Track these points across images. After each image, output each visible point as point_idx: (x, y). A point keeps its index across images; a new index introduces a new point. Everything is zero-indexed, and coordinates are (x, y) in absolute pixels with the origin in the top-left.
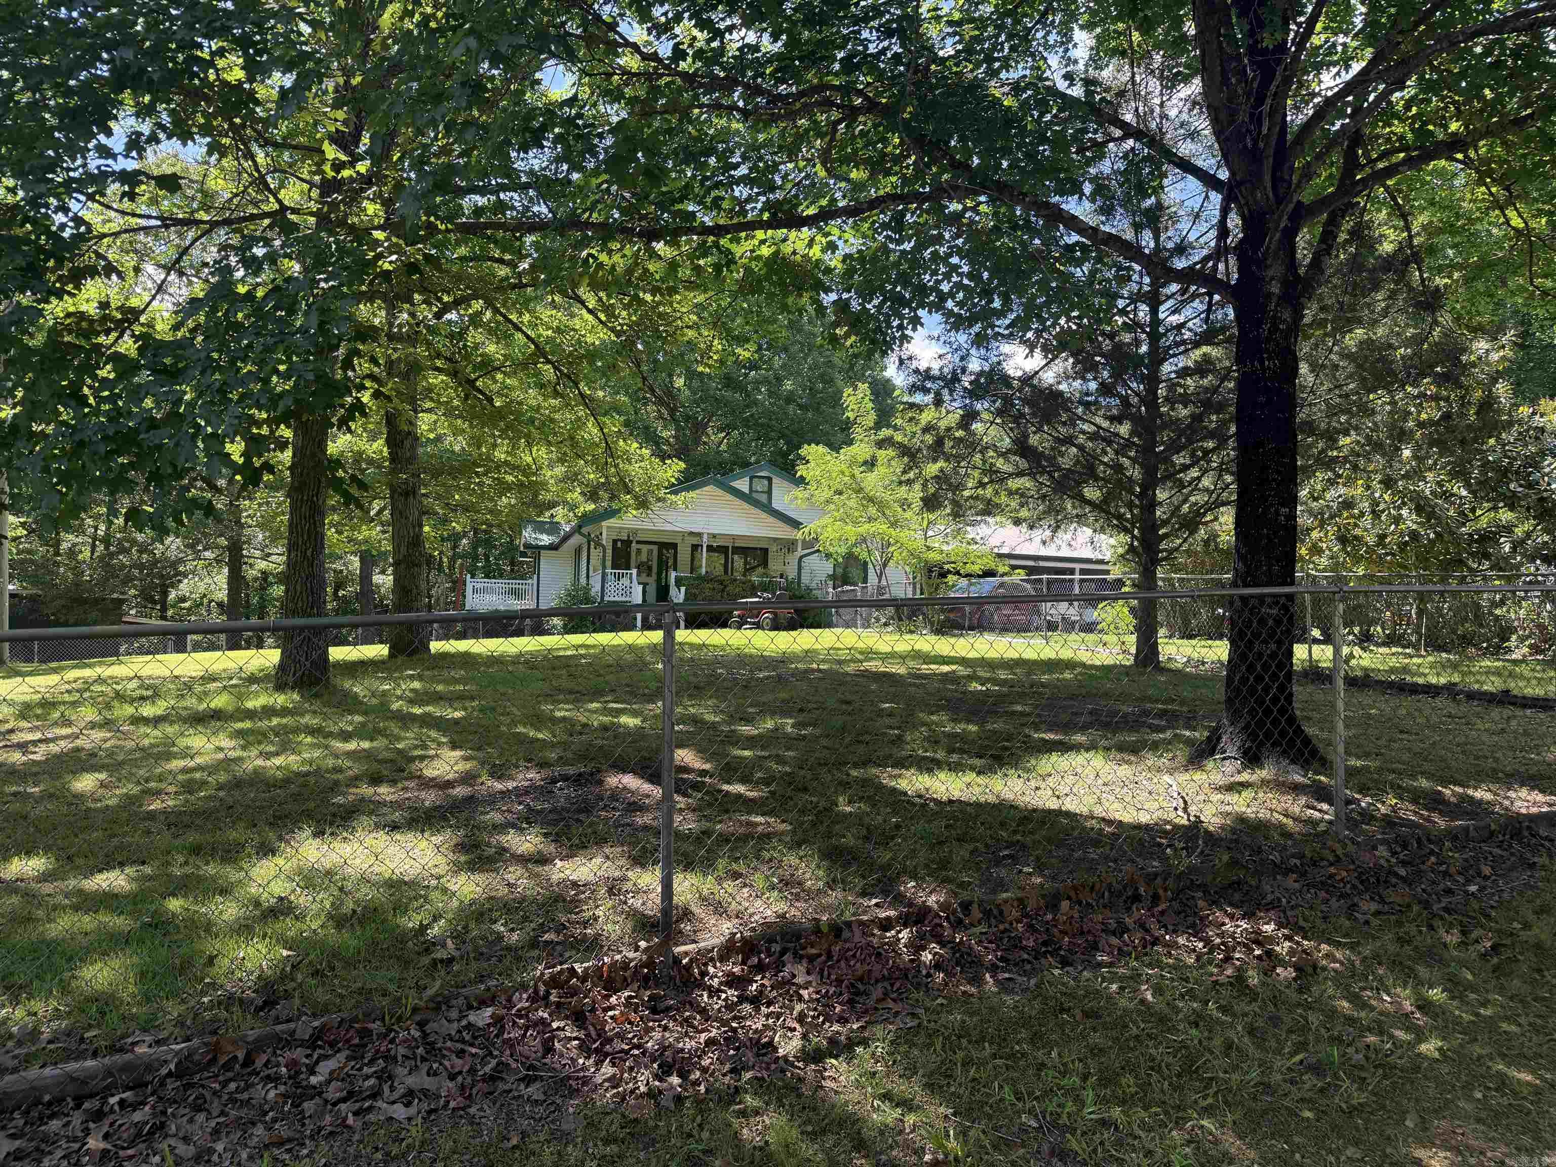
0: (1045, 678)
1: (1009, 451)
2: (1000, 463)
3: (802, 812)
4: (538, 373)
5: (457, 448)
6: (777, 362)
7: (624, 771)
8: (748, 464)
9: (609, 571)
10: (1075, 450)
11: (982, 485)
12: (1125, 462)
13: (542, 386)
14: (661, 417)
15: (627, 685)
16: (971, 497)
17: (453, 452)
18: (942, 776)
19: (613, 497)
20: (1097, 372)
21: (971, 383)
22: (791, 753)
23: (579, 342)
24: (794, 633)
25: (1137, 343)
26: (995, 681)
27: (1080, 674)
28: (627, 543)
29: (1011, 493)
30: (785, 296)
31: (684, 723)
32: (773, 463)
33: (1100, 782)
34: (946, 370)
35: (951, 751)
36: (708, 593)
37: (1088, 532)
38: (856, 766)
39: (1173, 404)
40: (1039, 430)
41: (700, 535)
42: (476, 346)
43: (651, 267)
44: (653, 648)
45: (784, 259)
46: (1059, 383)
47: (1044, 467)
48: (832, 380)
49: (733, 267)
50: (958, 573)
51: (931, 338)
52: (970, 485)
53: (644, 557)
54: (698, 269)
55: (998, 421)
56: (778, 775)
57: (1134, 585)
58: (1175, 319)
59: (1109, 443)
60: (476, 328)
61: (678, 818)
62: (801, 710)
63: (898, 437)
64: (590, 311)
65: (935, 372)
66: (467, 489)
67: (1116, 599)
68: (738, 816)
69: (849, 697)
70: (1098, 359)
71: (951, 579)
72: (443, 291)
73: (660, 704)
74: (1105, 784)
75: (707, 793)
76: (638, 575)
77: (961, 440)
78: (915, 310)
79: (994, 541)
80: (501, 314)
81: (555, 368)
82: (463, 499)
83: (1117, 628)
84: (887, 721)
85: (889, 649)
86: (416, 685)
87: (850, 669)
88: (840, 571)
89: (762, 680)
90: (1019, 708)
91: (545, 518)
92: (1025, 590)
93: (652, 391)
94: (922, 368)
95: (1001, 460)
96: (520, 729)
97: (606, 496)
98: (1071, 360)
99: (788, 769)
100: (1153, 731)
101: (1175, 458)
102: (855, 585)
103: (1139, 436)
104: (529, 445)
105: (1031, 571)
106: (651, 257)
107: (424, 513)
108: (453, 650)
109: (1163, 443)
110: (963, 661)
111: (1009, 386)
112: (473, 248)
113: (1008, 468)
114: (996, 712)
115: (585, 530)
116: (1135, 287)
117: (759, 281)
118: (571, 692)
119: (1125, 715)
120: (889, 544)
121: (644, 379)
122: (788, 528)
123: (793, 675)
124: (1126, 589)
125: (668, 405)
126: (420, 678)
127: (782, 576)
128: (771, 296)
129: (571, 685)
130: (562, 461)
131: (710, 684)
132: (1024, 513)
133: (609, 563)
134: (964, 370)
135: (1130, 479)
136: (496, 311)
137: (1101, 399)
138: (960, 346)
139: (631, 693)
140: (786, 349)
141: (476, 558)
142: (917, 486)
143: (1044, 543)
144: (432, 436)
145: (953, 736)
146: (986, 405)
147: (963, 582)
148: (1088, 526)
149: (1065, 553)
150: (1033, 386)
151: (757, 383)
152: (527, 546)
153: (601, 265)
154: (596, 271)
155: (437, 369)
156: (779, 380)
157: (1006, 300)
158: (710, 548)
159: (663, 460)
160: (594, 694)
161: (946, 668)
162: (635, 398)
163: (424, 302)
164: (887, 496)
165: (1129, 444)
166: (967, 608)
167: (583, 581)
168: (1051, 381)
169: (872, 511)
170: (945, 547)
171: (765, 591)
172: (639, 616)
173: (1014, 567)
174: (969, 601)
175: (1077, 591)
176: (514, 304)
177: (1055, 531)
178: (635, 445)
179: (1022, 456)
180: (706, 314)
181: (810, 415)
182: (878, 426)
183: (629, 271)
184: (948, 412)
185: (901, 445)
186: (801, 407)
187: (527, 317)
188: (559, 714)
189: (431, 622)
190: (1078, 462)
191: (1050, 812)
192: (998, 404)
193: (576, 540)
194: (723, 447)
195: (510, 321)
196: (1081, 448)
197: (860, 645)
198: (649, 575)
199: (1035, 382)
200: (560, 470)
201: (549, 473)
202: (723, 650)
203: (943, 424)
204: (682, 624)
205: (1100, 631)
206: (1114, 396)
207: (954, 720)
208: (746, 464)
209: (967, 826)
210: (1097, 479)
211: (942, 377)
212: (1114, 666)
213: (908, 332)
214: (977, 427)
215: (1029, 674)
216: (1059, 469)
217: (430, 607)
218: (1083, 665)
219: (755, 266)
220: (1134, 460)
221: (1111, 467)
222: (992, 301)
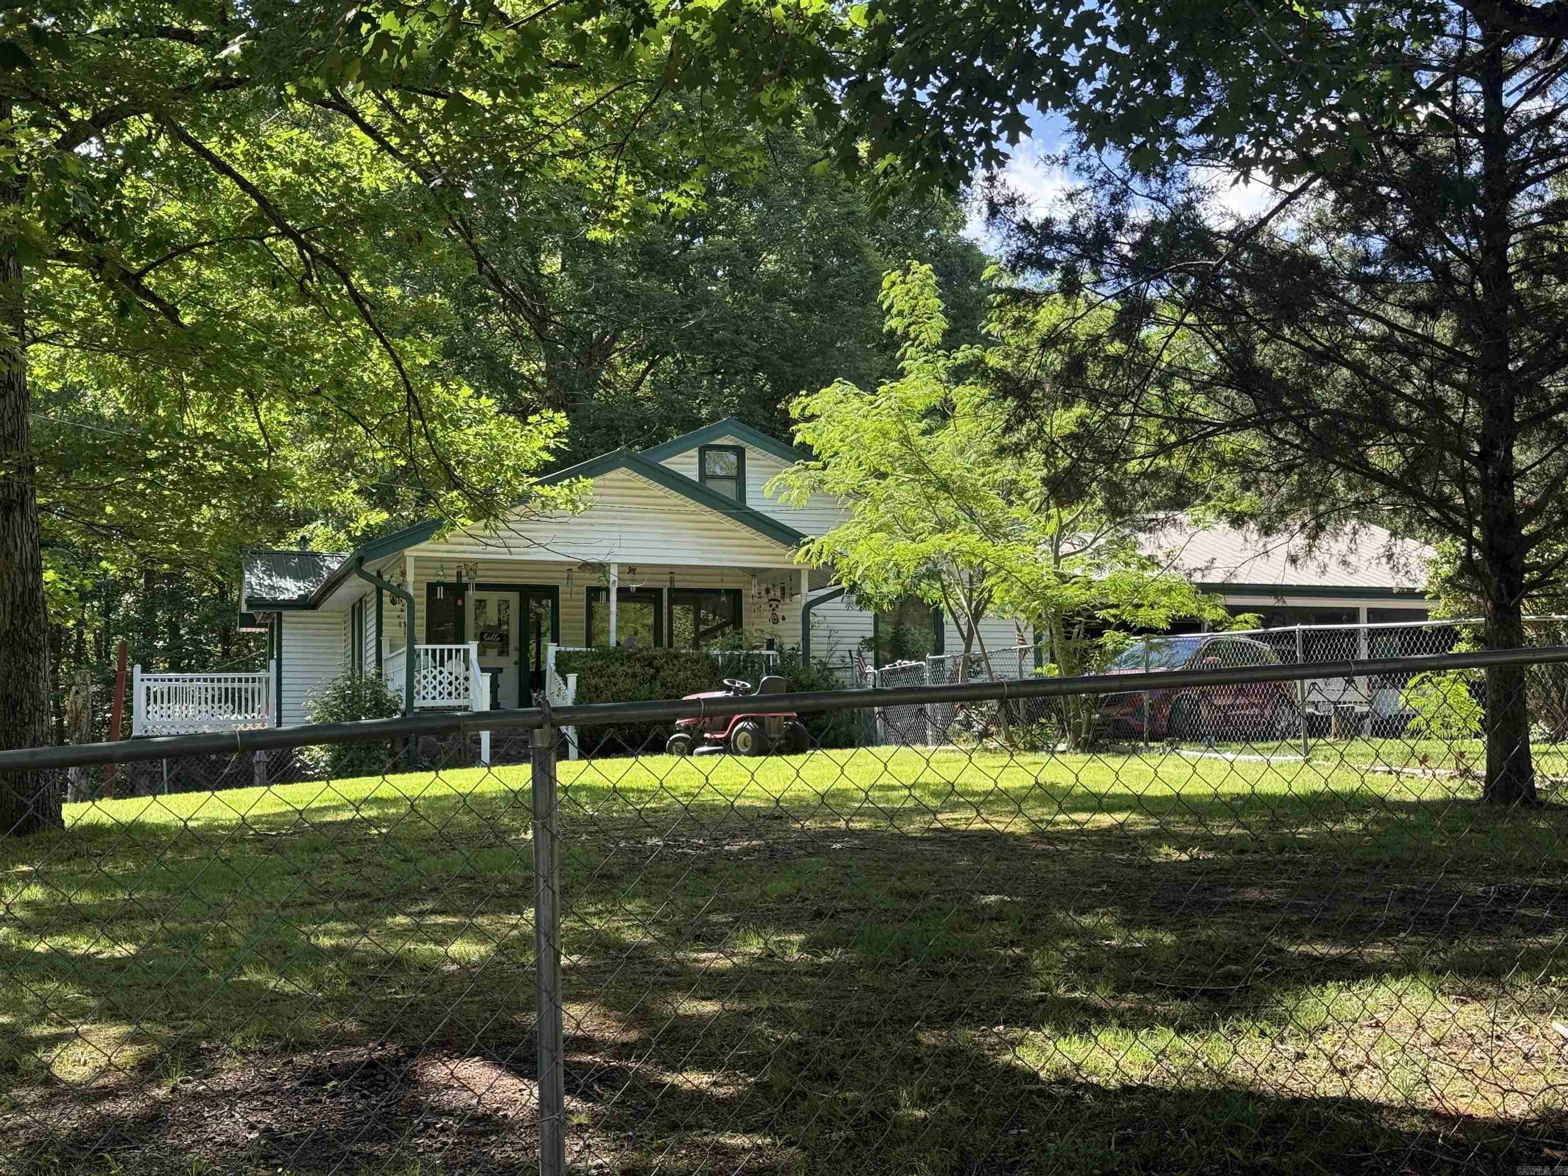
0: (1304, 832)
1: (1215, 380)
2: (1198, 404)
3: (827, 1122)
4: (267, 255)
5: (108, 412)
6: (748, 217)
7: (462, 1054)
8: (697, 423)
9: (421, 647)
10: (1346, 372)
11: (1164, 449)
12: (1451, 394)
13: (274, 281)
14: (516, 334)
15: (462, 877)
16: (1144, 474)
17: (101, 418)
18: (1107, 1037)
19: (425, 499)
20: (1384, 217)
21: (1134, 247)
22: (803, 1005)
23: (347, 190)
24: (797, 760)
25: (1462, 155)
26: (1208, 842)
27: (1376, 821)
28: (457, 589)
29: (1222, 463)
30: (758, 86)
31: (580, 950)
32: (745, 419)
33: (1425, 1038)
34: (1083, 223)
35: (1121, 989)
36: (623, 683)
37: (1380, 535)
38: (930, 1023)
39: (1538, 274)
40: (1274, 336)
41: (602, 568)
42: (141, 206)
43: (486, 39)
44: (513, 798)
45: (751, 14)
46: (1309, 241)
47: (1286, 409)
48: (857, 249)
49: (647, 32)
50: (1123, 626)
51: (1051, 160)
52: (1141, 449)
53: (492, 616)
54: (580, 41)
55: (1190, 319)
56: (774, 1050)
57: (1477, 639)
58: (1535, 106)
59: (1415, 357)
60: (138, 172)
61: (572, 1145)
62: (819, 914)
63: (993, 360)
64: (368, 129)
65: (1062, 227)
66: (129, 495)
67: (1440, 669)
68: (694, 1136)
69: (911, 884)
70: (1384, 190)
71: (1110, 638)
72: (72, 99)
73: (530, 913)
74: (1436, 1044)
75: (632, 1089)
76: (481, 653)
77: (1117, 360)
78: (1014, 102)
79: (1191, 559)
80: (190, 141)
81: (301, 245)
82: (123, 512)
83: (1446, 726)
84: (997, 929)
85: (990, 785)
86: (36, 892)
87: (914, 827)
88: (887, 629)
89: (737, 855)
90: (1253, 894)
91: (290, 543)
92: (1260, 654)
93: (498, 284)
94: (1036, 217)
95: (1201, 398)
96: (251, 975)
97: (412, 495)
98: (1331, 195)
99: (795, 1036)
100: (1528, 932)
101: (1546, 382)
102: (917, 656)
103: (1473, 340)
104: (253, 400)
105: (1270, 616)
106: (484, 18)
107: (44, 545)
108: (107, 821)
109: (1521, 353)
110: (1137, 803)
111: (1212, 251)
112: (128, 13)
113: (1214, 413)
114: (1210, 905)
115: (370, 567)
116: (1452, 46)
117: (704, 60)
118: (350, 896)
119: (1471, 902)
120: (984, 574)
121: (481, 261)
122: (778, 548)
123: (800, 845)
124: (1462, 647)
125: (531, 312)
126: (41, 878)
127: (770, 645)
128: (726, 89)
129: (350, 882)
130: (319, 429)
131: (631, 868)
132: (1247, 502)
133: (421, 632)
134: (1119, 222)
135: (1459, 426)
136: (179, 136)
137: (1394, 271)
138: (1109, 174)
139: (470, 892)
140: (761, 192)
141: (150, 632)
142: (1035, 456)
143: (1293, 560)
144: (54, 387)
145: (1124, 956)
146: (1166, 289)
147: (1137, 644)
148: (1380, 523)
149: (1336, 578)
150: (1259, 251)
151: (707, 260)
152: (255, 603)
153: (384, 39)
154: (376, 51)
155: (64, 255)
156: (752, 253)
157: (1194, 82)
158: (623, 594)
159: (523, 417)
160: (397, 896)
161: (1105, 820)
162: (464, 300)
163: (33, 122)
164: (976, 479)
165: (1453, 358)
166: (1146, 697)
167: (370, 669)
168: (1294, 238)
169: (947, 507)
170: (1095, 576)
171: (737, 675)
172: (485, 736)
173: (1234, 611)
174: (1148, 681)
175: (1364, 655)
176: (214, 121)
177: (1314, 537)
178: (466, 391)
179: (1244, 388)
180: (600, 128)
181: (815, 320)
182: (950, 342)
183: (443, 48)
184: (1091, 306)
185: (1001, 375)
186: (797, 305)
187: (241, 146)
188: (326, 942)
189: (65, 765)
190: (1354, 396)
191: (1327, 1102)
192: (1188, 288)
193: (353, 587)
194: (644, 390)
195: (208, 154)
196: (1358, 368)
197: (929, 778)
198: (503, 652)
199: (1263, 240)
200: (316, 448)
201: (295, 455)
202: (653, 795)
203: (1082, 330)
204: (573, 751)
205: (1416, 733)
206: (1418, 263)
207: (1129, 924)
208: (691, 423)
209: (1161, 1137)
210: (1393, 428)
211: (1076, 237)
212: (1446, 803)
213: (1001, 145)
214: (1151, 334)
215: (1275, 824)
216: (1318, 412)
217: (61, 733)
218: (1380, 802)
219: (695, 31)
220: (1465, 390)
221: (1420, 405)
222: (1166, 84)
